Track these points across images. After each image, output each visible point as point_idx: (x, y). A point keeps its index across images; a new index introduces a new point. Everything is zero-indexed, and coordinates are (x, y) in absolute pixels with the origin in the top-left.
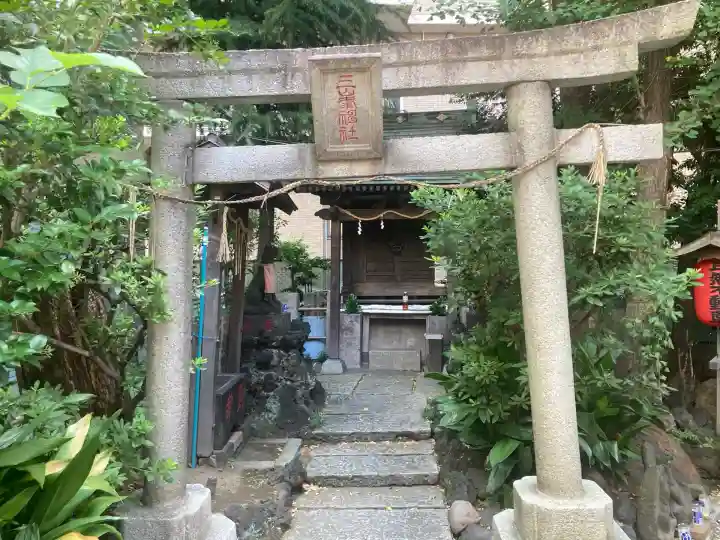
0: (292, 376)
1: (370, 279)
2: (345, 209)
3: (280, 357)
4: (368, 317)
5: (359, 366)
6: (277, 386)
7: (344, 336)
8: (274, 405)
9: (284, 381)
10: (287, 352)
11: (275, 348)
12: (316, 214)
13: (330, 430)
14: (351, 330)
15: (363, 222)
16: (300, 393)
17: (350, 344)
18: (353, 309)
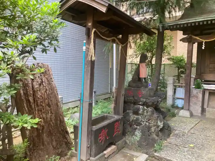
0: (149, 121)
1: (211, 72)
2: (196, 36)
3: (144, 110)
4: (208, 91)
5: (200, 115)
6: (141, 124)
7: (193, 100)
8: (138, 133)
9: (145, 122)
10: (147, 107)
11: (141, 105)
12: (181, 40)
13: (163, 156)
14: (197, 97)
15: (206, 42)
16: (153, 129)
17: (196, 104)
18: (198, 87)
